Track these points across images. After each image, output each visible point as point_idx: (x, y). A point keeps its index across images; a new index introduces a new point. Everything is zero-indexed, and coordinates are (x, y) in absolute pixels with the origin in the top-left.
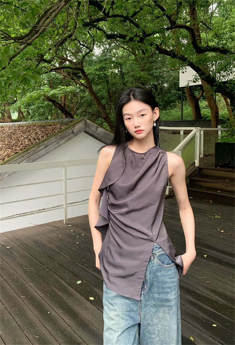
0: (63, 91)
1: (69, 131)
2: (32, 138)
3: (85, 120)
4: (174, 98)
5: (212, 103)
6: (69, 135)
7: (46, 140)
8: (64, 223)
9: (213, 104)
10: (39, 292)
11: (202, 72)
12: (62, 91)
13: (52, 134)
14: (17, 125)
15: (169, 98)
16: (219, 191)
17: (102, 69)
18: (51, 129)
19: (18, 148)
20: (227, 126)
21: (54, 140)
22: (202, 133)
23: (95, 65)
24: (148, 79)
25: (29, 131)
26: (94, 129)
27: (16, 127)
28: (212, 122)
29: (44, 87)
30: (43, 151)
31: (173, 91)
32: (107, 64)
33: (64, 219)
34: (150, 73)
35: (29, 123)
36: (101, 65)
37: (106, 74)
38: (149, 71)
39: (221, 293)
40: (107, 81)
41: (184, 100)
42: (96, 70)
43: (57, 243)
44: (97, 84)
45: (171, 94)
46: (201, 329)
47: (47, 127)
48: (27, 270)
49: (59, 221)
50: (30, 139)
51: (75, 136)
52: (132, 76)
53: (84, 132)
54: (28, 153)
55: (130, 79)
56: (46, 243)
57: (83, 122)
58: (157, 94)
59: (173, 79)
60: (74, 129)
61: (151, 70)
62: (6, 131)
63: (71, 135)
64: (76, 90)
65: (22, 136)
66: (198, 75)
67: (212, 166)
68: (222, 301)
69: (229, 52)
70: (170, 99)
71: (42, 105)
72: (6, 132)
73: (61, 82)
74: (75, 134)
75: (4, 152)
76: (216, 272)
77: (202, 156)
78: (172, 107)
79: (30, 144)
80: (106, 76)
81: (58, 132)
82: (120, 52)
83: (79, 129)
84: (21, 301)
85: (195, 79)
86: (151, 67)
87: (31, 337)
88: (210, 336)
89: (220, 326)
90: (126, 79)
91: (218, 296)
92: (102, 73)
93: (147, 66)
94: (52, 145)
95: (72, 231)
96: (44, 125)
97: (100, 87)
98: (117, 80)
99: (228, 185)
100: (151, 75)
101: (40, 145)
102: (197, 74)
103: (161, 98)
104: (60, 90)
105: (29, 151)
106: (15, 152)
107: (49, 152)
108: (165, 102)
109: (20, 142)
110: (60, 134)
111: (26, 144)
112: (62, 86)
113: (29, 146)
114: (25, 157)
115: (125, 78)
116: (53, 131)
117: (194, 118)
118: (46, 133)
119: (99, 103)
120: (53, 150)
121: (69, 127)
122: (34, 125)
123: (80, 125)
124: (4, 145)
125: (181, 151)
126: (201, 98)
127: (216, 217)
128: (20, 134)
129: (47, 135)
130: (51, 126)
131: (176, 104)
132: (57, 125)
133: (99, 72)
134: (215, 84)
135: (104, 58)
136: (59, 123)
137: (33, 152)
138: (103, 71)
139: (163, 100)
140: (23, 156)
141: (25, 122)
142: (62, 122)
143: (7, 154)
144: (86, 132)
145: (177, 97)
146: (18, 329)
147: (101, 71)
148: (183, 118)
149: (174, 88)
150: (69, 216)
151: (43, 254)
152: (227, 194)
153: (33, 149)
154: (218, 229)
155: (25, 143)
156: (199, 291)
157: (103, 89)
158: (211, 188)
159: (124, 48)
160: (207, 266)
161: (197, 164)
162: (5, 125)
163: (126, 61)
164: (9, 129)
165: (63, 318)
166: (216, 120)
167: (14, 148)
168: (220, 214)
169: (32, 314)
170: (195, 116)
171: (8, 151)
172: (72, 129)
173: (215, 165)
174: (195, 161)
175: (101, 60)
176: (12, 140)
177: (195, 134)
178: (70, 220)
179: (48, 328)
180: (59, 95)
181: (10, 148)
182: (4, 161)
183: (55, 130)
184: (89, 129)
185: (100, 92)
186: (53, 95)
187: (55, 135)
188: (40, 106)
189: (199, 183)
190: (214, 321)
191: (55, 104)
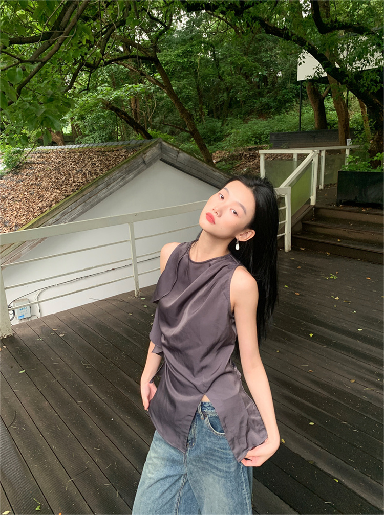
0: (131, 93)
1: (139, 160)
2: (87, 172)
3: (161, 143)
4: (291, 96)
5: (341, 106)
6: (138, 167)
7: (106, 175)
8: (136, 295)
9: (343, 107)
10: (101, 395)
11: (327, 62)
12: (129, 92)
13: (114, 165)
14: (66, 150)
15: (284, 96)
16: (340, 239)
17: (186, 54)
18: (113, 158)
19: (69, 189)
20: (358, 141)
21: (118, 175)
22: (323, 154)
23: (177, 48)
24: (255, 68)
25: (84, 160)
26: (174, 155)
27: (66, 153)
28: (339, 135)
29: (103, 87)
30: (104, 191)
31: (290, 85)
32: (194, 46)
33: (135, 289)
34: (256, 58)
35: (83, 147)
36: (185, 47)
37: (192, 62)
38: (256, 54)
39: (325, 384)
40: (196, 73)
41: (305, 97)
42: (178, 56)
43: (126, 326)
44: (180, 78)
45: (287, 89)
46: (295, 429)
47: (107, 153)
48: (86, 366)
49: (128, 293)
50: (84, 174)
51: (147, 168)
52: (232, 63)
53: (160, 160)
54: (84, 196)
55: (228, 68)
56: (111, 326)
57: (157, 145)
58: (266, 91)
59: (290, 67)
60: (145, 157)
61: (258, 52)
62: (52, 159)
63: (142, 166)
64: (150, 89)
65: (73, 168)
66: (321, 67)
67: (332, 204)
68: (325, 394)
69: (365, 31)
70: (285, 98)
71: (103, 114)
72: (52, 161)
73: (128, 78)
74: (147, 164)
75: (51, 194)
76: (322, 357)
77: (321, 187)
78: (287, 109)
79: (86, 182)
80: (193, 65)
81: (123, 162)
82: (213, 24)
83: (152, 157)
84: (78, 407)
85: (318, 73)
86: (258, 48)
87: (90, 450)
88: (305, 437)
89: (318, 423)
90: (223, 69)
91: (320, 388)
92: (186, 60)
93: (253, 46)
94: (116, 182)
95: (145, 306)
96: (103, 149)
97: (185, 83)
98: (210, 70)
99: (352, 230)
100: (258, 60)
101: (99, 183)
102: (320, 65)
103: (272, 97)
104: (125, 91)
105: (84, 193)
106: (65, 195)
107: (113, 193)
108: (278, 102)
109: (72, 178)
110: (125, 166)
111: (79, 182)
112: (129, 84)
113: (83, 186)
114: (80, 202)
115: (220, 68)
116: (115, 160)
117: (316, 126)
118: (106, 164)
119: (183, 110)
120: (118, 189)
121: (138, 155)
122: (90, 151)
123: (154, 151)
124: (51, 183)
125: (290, 187)
126: (329, 94)
127: (332, 277)
128: (71, 164)
129: (108, 167)
130: (113, 151)
131: (293, 106)
132: (121, 150)
133: (183, 59)
134: (344, 81)
135: (189, 37)
136: (124, 148)
137: (90, 194)
138: (189, 56)
139: (276, 98)
140: (77, 201)
141: (78, 145)
142: (128, 146)
143: (54, 198)
144: (162, 160)
145: (296, 94)
146: (75, 440)
147: (185, 57)
148: (301, 126)
149: (291, 80)
150: (142, 285)
151: (107, 343)
152: (349, 243)
153: (89, 190)
154: (332, 295)
155: (77, 180)
156: (298, 383)
157: (190, 84)
158: (329, 235)
159: (219, 17)
160: (312, 349)
161: (313, 202)
162: (50, 150)
163: (222, 38)
164: (57, 156)
165: (130, 425)
166: (345, 131)
167: (64, 189)
168: (337, 273)
169: (92, 422)
170: (317, 124)
171: (56, 192)
172: (142, 157)
173: (337, 203)
174: (311, 198)
175: (185, 39)
176: (61, 175)
177: (312, 160)
178: (143, 290)
179: (111, 437)
180: (125, 98)
181: (58, 189)
182: (52, 209)
183: (118, 159)
184: (166, 156)
185: (186, 90)
186: (118, 100)
187: (119, 167)
188: (99, 116)
189: (314, 229)
190: (311, 419)
191: (119, 114)
